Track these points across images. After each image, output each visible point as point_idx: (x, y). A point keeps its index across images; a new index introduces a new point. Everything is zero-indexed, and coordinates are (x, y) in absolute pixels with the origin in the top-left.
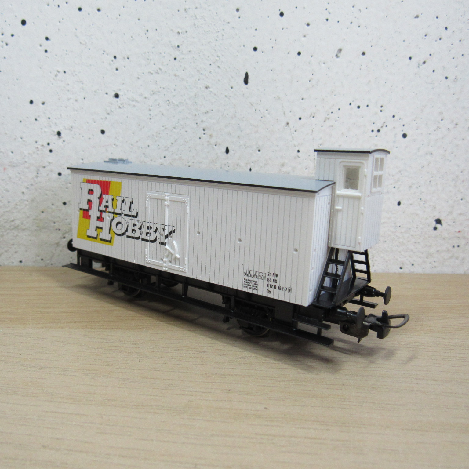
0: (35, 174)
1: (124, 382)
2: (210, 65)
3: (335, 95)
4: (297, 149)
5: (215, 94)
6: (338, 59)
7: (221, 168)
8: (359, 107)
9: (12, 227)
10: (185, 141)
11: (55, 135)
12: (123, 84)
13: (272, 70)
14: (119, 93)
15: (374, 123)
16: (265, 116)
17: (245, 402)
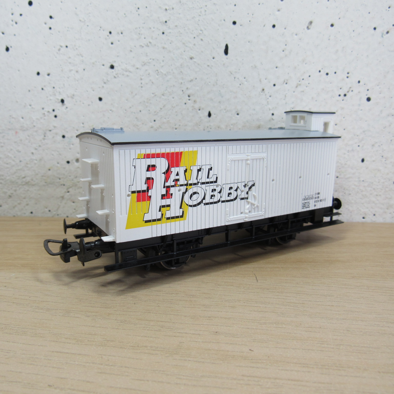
0: (43, 136)
1: (121, 324)
2: (194, 38)
3: (306, 64)
4: (272, 112)
5: (199, 64)
6: (309, 31)
7: (204, 130)
8: (327, 74)
9: (24, 183)
10: (172, 107)
11: (59, 103)
12: (118, 56)
13: (249, 42)
14: (114, 64)
15: (341, 89)
16: (243, 84)
17: (231, 344)
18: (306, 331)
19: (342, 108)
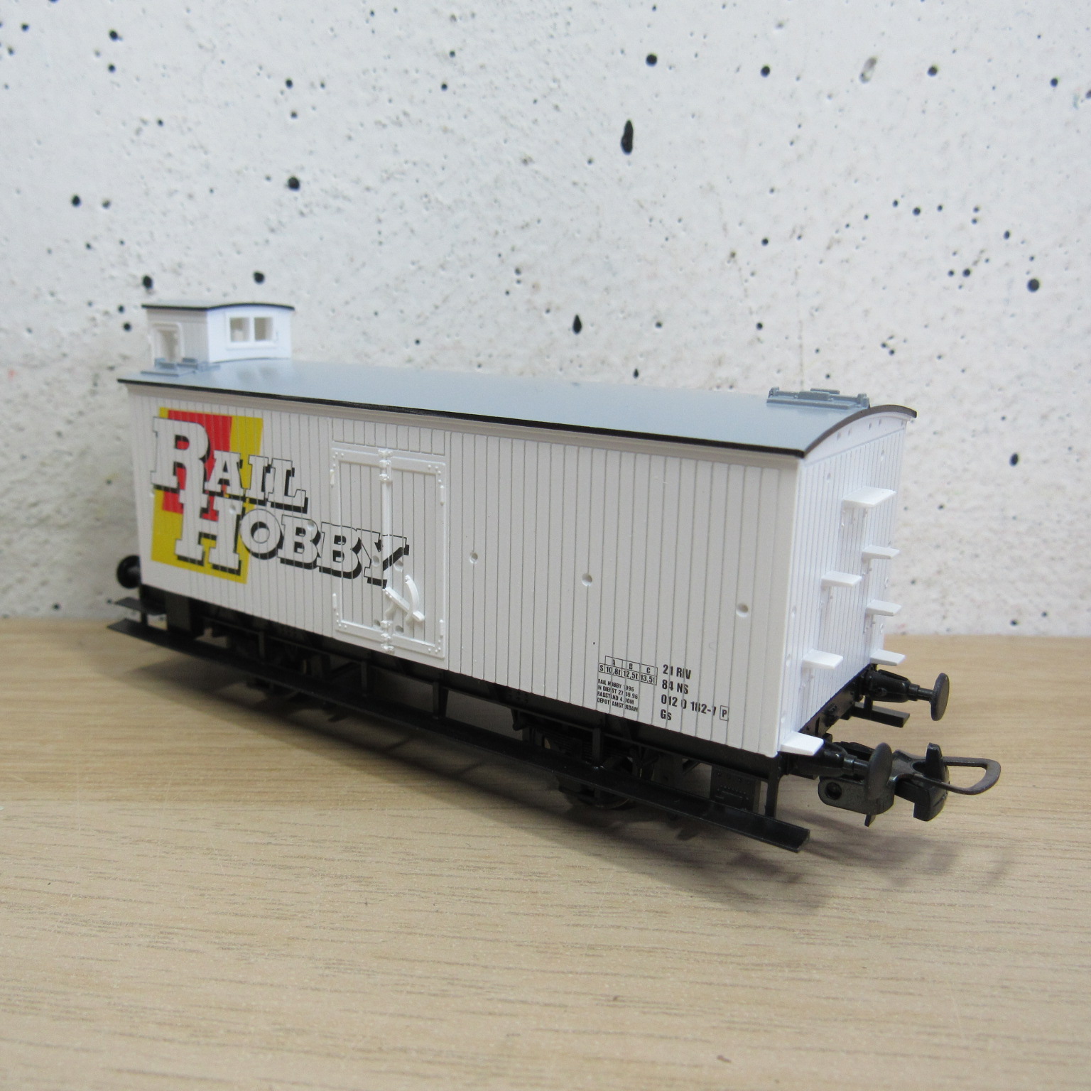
0: (88, 386)
2: (535, 102)
3: (856, 181)
4: (757, 320)
5: (547, 179)
6: (866, 86)
7: (561, 369)
8: (917, 211)
9: (33, 521)
10: (470, 302)
11: (137, 286)
12: (311, 153)
13: (693, 116)
14: (300, 176)
16: (674, 237)
17: (662, 1037)
18: (882, 992)
19: (959, 311)
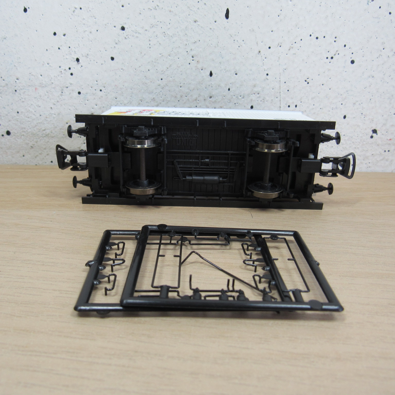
0: (60, 93)
2: (198, 2)
3: (298, 28)
4: (267, 73)
5: (202, 27)
7: (206, 88)
8: (317, 38)
9: (44, 135)
10: (178, 66)
11: (74, 61)
12: (128, 18)
13: (248, 7)
14: (125, 26)
15: (328, 52)
16: (241, 46)
19: (329, 70)
